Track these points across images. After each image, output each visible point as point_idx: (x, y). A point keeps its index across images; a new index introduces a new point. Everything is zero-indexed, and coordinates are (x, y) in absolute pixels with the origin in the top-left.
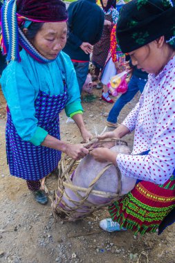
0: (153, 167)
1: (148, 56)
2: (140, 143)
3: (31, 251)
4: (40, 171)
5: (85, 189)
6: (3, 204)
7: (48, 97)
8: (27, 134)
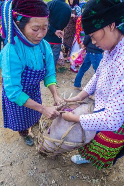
0: (109, 118)
1: (103, 37)
2: (100, 102)
3: (23, 179)
4: (25, 124)
5: (59, 141)
6: (2, 146)
7: (32, 71)
8: (14, 96)
